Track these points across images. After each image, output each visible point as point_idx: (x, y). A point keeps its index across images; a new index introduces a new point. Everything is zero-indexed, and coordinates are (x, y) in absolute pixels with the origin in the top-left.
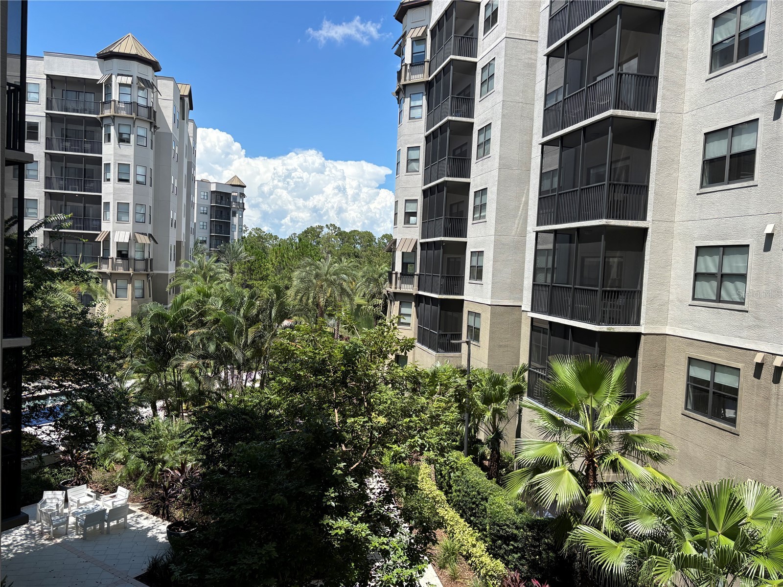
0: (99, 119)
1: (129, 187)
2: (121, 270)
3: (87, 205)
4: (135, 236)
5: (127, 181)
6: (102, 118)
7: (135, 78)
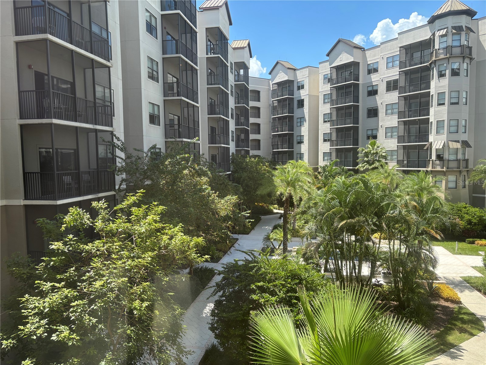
0: (429, 66)
1: (444, 108)
2: (438, 168)
3: (421, 126)
4: (448, 144)
5: (444, 104)
6: (430, 64)
7: (450, 28)
